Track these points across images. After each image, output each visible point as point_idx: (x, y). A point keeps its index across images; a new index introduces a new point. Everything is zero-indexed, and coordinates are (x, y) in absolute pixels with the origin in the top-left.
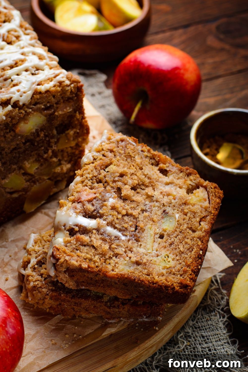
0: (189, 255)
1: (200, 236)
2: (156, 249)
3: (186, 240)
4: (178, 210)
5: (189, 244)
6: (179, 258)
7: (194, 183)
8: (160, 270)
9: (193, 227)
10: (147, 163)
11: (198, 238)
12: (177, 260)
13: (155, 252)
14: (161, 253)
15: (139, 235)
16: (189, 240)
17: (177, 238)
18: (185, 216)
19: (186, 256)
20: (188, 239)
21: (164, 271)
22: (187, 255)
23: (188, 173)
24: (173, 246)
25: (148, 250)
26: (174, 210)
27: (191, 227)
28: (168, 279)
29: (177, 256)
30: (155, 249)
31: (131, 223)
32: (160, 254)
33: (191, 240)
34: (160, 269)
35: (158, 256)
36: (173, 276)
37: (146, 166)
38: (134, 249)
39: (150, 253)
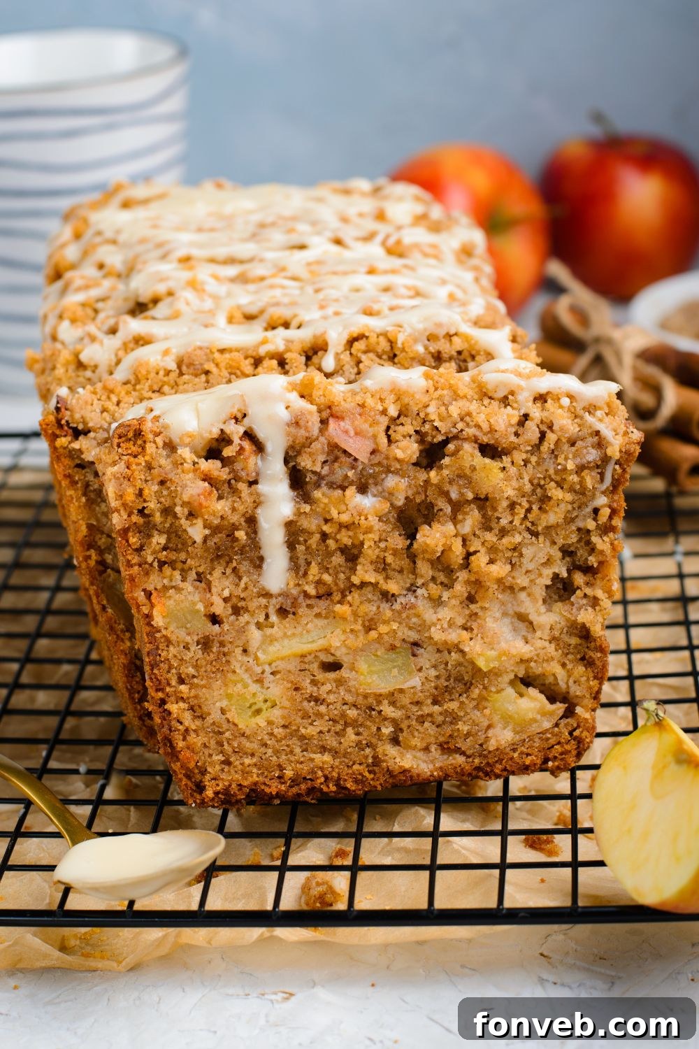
0: (303, 756)
1: (384, 761)
2: (279, 668)
3: (350, 731)
4: (437, 677)
5: (341, 743)
6: (279, 736)
7: (567, 683)
8: (214, 704)
9: (405, 734)
10: (560, 542)
11: (375, 757)
12: (271, 734)
13: (268, 670)
14: (271, 685)
15: (302, 611)
16: (353, 737)
17: (345, 707)
18: (429, 701)
19: (298, 750)
20: (358, 734)
21: (215, 716)
22: (302, 751)
23: (591, 657)
24: (309, 706)
25: (264, 652)
26: (435, 667)
27: (401, 730)
28: (193, 735)
29: (284, 727)
30: (276, 667)
31: (327, 578)
32: (266, 685)
33: (359, 744)
34: (218, 704)
35: (260, 681)
36: (213, 742)
37: (548, 543)
38: (245, 618)
39: (256, 658)
